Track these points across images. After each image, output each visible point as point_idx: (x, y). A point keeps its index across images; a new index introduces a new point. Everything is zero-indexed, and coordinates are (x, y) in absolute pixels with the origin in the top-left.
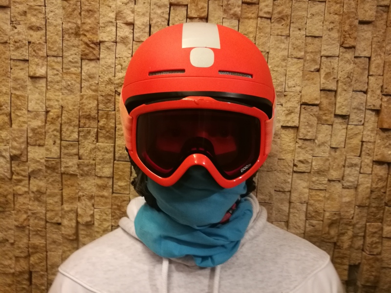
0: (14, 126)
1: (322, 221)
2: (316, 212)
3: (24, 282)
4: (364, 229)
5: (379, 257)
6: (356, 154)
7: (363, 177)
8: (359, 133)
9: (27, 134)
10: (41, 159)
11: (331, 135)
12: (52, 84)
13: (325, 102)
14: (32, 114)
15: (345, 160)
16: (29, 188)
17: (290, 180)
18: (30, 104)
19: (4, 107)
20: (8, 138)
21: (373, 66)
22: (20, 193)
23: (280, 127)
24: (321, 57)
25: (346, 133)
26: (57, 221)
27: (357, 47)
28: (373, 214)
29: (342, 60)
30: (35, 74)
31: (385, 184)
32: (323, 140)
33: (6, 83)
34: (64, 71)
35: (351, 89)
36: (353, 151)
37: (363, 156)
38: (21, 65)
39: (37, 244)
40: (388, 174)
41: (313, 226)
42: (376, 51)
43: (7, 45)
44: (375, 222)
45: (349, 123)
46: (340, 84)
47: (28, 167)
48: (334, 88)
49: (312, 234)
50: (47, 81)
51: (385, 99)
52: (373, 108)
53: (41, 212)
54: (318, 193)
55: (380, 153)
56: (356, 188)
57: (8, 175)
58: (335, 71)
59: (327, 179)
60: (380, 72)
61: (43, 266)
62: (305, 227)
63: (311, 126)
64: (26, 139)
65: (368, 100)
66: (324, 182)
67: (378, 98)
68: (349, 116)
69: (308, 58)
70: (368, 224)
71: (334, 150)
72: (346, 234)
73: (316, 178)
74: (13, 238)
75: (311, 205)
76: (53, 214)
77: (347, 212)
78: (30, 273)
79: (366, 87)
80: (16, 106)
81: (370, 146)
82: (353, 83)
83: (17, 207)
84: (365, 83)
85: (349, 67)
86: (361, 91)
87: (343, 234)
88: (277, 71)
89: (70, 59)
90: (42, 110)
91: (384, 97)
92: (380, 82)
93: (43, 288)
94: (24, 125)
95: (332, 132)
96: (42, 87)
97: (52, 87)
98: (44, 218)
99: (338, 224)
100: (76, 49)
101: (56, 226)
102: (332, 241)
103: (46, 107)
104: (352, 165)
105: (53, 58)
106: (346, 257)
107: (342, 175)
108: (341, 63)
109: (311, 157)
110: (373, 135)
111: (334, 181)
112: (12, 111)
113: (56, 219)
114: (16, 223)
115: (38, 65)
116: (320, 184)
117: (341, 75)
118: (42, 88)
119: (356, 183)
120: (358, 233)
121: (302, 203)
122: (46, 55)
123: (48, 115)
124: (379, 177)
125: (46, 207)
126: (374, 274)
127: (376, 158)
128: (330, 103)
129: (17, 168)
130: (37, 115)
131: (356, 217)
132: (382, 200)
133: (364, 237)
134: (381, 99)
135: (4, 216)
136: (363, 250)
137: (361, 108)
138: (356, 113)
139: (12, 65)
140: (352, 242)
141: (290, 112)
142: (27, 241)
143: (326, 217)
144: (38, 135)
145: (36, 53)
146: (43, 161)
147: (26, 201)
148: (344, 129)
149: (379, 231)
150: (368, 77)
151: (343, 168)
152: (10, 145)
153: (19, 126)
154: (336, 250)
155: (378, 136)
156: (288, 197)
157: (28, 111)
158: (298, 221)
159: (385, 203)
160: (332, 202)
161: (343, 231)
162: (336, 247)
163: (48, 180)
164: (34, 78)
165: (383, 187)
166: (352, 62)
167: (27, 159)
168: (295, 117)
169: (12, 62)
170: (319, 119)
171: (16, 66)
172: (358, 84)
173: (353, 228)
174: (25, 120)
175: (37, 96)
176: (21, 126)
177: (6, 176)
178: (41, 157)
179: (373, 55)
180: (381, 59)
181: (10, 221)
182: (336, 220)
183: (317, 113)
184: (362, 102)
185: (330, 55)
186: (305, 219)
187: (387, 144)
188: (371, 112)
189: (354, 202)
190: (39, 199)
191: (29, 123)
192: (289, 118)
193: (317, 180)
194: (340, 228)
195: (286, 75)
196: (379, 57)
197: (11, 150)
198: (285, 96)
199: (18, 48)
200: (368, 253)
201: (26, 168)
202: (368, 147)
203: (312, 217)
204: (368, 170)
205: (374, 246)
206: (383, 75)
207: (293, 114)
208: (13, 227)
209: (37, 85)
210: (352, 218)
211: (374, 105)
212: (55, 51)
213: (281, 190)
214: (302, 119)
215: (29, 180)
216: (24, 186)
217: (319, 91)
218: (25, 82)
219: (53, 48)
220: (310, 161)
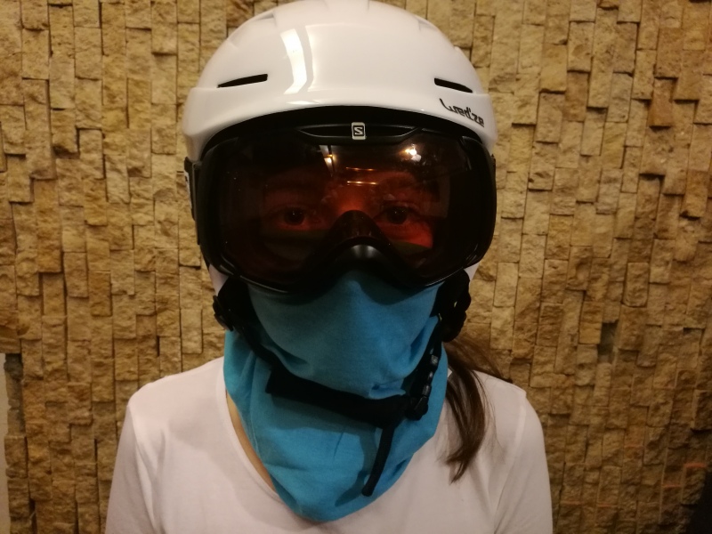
0: (132, 126)
1: (568, 260)
2: (559, 247)
3: (149, 352)
4: (624, 272)
5: (643, 309)
6: (615, 166)
7: (625, 198)
8: (621, 135)
9: (151, 137)
10: (171, 173)
11: (582, 137)
12: (184, 65)
13: (574, 88)
14: (158, 108)
15: (601, 173)
16: (154, 216)
17: (522, 202)
18: (154, 94)
19: (118, 99)
20: (124, 144)
21: (643, 35)
22: (142, 223)
23: (510, 125)
24: (570, 22)
25: (603, 134)
26: (195, 263)
27: (622, 8)
28: (637, 250)
29: (599, 27)
30: (162, 49)
31: (655, 206)
32: (570, 144)
33: (121, 64)
34: (203, 44)
35: (611, 69)
36: (611, 161)
37: (626, 168)
38: (141, 36)
39: (167, 297)
40: (660, 193)
41: (555, 268)
42: (648, 14)
43: (120, 7)
44: (639, 261)
45: (609, 119)
46: (595, 62)
47: (154, 186)
48: (587, 68)
49: (554, 279)
50: (178, 59)
51: (659, 83)
52: (642, 97)
53: (173, 251)
54: (562, 221)
55: (649, 161)
56: (615, 214)
57: (125, 197)
58: (589, 43)
59: (574, 200)
60: (652, 44)
61: (175, 329)
62: (544, 269)
63: (554, 123)
64: (149, 146)
65: (636, 85)
66: (571, 204)
67: (649, 83)
68: (607, 109)
69: (551, 24)
70: (630, 264)
71: (585, 158)
72: (600, 280)
73: (560, 199)
74: (133, 288)
75: (553, 238)
76: (188, 253)
77: (602, 248)
78: (158, 338)
79: (633, 67)
80: (135, 96)
81: (637, 152)
82: (614, 60)
83: (138, 243)
84: (631, 60)
85: (609, 38)
86: (625, 73)
87: (596, 279)
88: (506, 44)
89: (211, 26)
90: (171, 103)
91: (656, 81)
92: (652, 60)
93: (176, 359)
94: (145, 124)
95: (583, 132)
96: (172, 68)
97: (185, 69)
98: (177, 259)
99: (589, 264)
100: (219, 11)
101: (193, 271)
102: (581, 288)
103: (178, 98)
104: (610, 181)
105: (186, 26)
106: (599, 311)
107: (595, 195)
108: (598, 31)
109: (552, 168)
110: (640, 136)
111: (584, 203)
112: (130, 103)
113: (193, 261)
114: (138, 267)
115: (165, 36)
116: (565, 207)
117: (597, 49)
118: (172, 70)
119: (615, 206)
120: (617, 278)
121: (539, 235)
122: (175, 21)
123: (179, 110)
124: (647, 198)
125: (178, 244)
126: (635, 333)
127: (643, 170)
128: (580, 91)
129: (137, 188)
130: (164, 110)
131: (614, 254)
132: (651, 229)
133: (624, 283)
134: (653, 85)
135: (119, 258)
136: (622, 303)
137: (625, 97)
138: (617, 104)
139: (128, 37)
140: (607, 289)
141: (524, 104)
142: (153, 293)
143: (572, 255)
144: (166, 138)
145: (163, 18)
146: (173, 176)
147: (151, 235)
148: (600, 128)
149: (645, 273)
150: (635, 53)
151: (598, 185)
152: (128, 154)
153: (139, 126)
154: (586, 302)
155: (647, 137)
156: (520, 227)
157: (152, 104)
158: (534, 260)
159: (655, 234)
160: (583, 234)
161: (596, 275)
162: (586, 298)
163: (180, 205)
164: (159, 55)
165: (651, 212)
166: (614, 30)
167: (151, 173)
168: (531, 110)
169: (128, 32)
170: (565, 114)
171: (133, 38)
172: (621, 62)
173: (609, 271)
174: (147, 116)
175: (163, 81)
176: (143, 126)
177: (122, 200)
178: (171, 171)
179: (644, 20)
180: (655, 24)
181: (128, 264)
182: (587, 258)
183: (561, 105)
184: (626, 88)
185: (583, 19)
186: (543, 257)
187: (660, 149)
188: (637, 103)
189: (611, 234)
190: (170, 232)
191: (154, 121)
192: (522, 112)
193: (561, 201)
194: (592, 271)
195: (519, 50)
196: (652, 22)
197: (129, 161)
198: (518, 80)
199: (136, 11)
200: (628, 304)
201: (151, 186)
202: (634, 154)
203: (554, 255)
204: (633, 188)
205: (637, 294)
206: (656, 49)
207: (528, 106)
208: (132, 273)
209: (165, 66)
210: (609, 257)
211: (643, 93)
212: (189, 15)
213: (510, 216)
214: (541, 113)
215: (154, 204)
216: (146, 213)
217: (566, 74)
218: (147, 61)
219: (186, 11)
220: (551, 174)
